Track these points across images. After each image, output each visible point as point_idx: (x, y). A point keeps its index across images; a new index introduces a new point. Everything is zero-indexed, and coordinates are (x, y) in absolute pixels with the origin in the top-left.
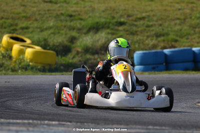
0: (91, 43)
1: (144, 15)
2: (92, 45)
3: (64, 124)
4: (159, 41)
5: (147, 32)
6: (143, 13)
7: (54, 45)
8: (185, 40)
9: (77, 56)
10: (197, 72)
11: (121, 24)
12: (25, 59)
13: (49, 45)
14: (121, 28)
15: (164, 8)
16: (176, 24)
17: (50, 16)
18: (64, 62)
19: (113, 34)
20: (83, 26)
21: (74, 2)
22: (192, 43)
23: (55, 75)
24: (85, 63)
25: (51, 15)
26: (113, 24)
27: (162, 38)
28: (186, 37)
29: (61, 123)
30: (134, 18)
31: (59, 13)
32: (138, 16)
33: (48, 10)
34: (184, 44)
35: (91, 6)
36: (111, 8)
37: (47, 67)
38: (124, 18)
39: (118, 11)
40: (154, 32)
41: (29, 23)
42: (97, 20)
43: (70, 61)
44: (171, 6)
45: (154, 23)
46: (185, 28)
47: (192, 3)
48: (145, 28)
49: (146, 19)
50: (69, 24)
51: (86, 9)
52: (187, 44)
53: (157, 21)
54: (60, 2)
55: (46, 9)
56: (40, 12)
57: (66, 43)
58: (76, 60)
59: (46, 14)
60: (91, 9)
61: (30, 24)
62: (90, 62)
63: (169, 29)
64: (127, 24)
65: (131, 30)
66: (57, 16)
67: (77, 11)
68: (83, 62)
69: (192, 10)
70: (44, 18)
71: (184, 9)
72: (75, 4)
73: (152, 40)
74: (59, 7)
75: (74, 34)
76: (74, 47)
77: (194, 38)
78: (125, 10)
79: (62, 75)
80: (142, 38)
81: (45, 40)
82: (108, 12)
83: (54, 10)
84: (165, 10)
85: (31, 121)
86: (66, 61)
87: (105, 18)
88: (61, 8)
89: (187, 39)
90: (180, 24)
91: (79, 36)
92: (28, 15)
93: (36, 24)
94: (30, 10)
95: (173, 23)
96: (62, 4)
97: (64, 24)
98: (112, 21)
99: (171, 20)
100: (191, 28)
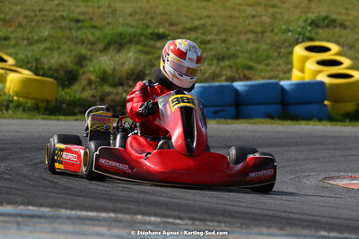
0: (112, 67)
1: (196, 23)
2: (114, 70)
4: (222, 68)
6: (193, 19)
7: (50, 69)
8: (265, 68)
9: (88, 88)
10: (294, 122)
11: (160, 37)
12: (6, 90)
13: (43, 68)
14: (159, 44)
15: (229, 13)
16: (248, 40)
17: (43, 21)
18: (68, 98)
19: (147, 53)
20: (98, 39)
22: (276, 73)
25: (44, 18)
26: (146, 38)
27: (227, 63)
28: (265, 62)
30: (179, 28)
31: (57, 15)
32: (188, 26)
33: (40, 11)
34: (263, 74)
35: (109, 6)
36: (142, 9)
37: (42, 105)
38: (164, 27)
39: (154, 15)
40: (213, 52)
41: (10, 30)
42: (120, 29)
43: (78, 96)
44: (239, 10)
45: (213, 37)
46: (265, 47)
47: (274, 6)
49: (201, 31)
50: (74, 33)
51: (101, 10)
52: (268, 74)
53: (218, 34)
55: (37, 8)
56: (27, 13)
57: (71, 66)
58: (87, 94)
59: (36, 16)
60: (110, 10)
61: (11, 33)
62: (109, 98)
63: (238, 48)
64: (170, 38)
66: (55, 20)
67: (88, 13)
68: (98, 98)
69: (274, 17)
70: (34, 24)
71: (261, 16)
73: (210, 65)
74: (58, 5)
75: (83, 50)
76: (83, 73)
77: (279, 65)
78: (165, 14)
79: (76, 120)
81: (37, 60)
82: (138, 17)
83: (50, 10)
84: (231, 17)
85: (112, 215)
86: (70, 96)
87: (132, 26)
88: (60, 8)
89: (267, 65)
90: (255, 41)
91: (92, 55)
92: (8, 17)
93: (20, 33)
94: (10, 9)
95: (243, 38)
97: (67, 33)
98: (144, 32)
99: (240, 32)
100: (274, 48)
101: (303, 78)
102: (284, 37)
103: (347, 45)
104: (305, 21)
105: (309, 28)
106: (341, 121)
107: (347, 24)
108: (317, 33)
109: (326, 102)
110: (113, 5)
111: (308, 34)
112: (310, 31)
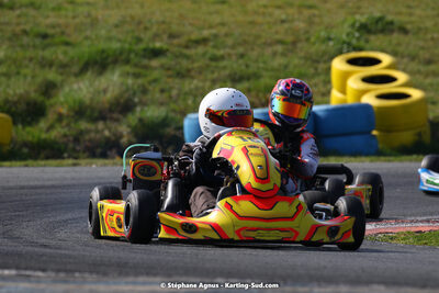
0: (89, 96)
1: (206, 33)
2: (92, 99)
3: (28, 276)
5: (213, 72)
6: (203, 28)
7: (7, 101)
9: (57, 125)
11: (156, 53)
14: (155, 63)
15: (250, 19)
16: (275, 54)
18: (30, 138)
19: (136, 76)
20: (73, 58)
21: (51, 5)
23: (10, 166)
24: (77, 140)
26: (136, 54)
27: (245, 85)
29: (23, 272)
30: (183, 40)
31: (18, 29)
32: (193, 37)
35: (89, 15)
36: (132, 18)
38: (162, 41)
39: (148, 25)
40: (227, 72)
42: (102, 45)
43: (44, 136)
44: (264, 14)
45: (228, 50)
46: (296, 61)
47: (310, 7)
48: (207, 62)
49: (211, 44)
50: (40, 53)
51: (77, 20)
53: (233, 47)
54: (21, 6)
57: (33, 95)
58: (55, 134)
60: (89, 20)
63: (261, 65)
64: (169, 55)
65: (178, 67)
66: (15, 37)
67: (59, 25)
68: (71, 138)
69: (310, 22)
71: (292, 21)
72: (53, 9)
74: (19, 16)
75: (52, 75)
76: (52, 106)
77: (316, 85)
78: (163, 22)
79: (26, 166)
80: (201, 84)
82: (127, 27)
83: (7, 24)
84: (252, 23)
86: (33, 137)
87: (119, 40)
88: (23, 20)
90: (283, 55)
91: (63, 81)
95: (269, 51)
96: (24, 10)
97: (30, 53)
98: (135, 48)
99: (265, 44)
100: (309, 62)
101: (345, 101)
102: (323, 47)
103: (409, 56)
104: (353, 25)
105: (357, 35)
106: (390, 155)
107: (409, 27)
108: (367, 41)
109: (375, 132)
110: (93, 13)
111: (354, 42)
112: (358, 39)
